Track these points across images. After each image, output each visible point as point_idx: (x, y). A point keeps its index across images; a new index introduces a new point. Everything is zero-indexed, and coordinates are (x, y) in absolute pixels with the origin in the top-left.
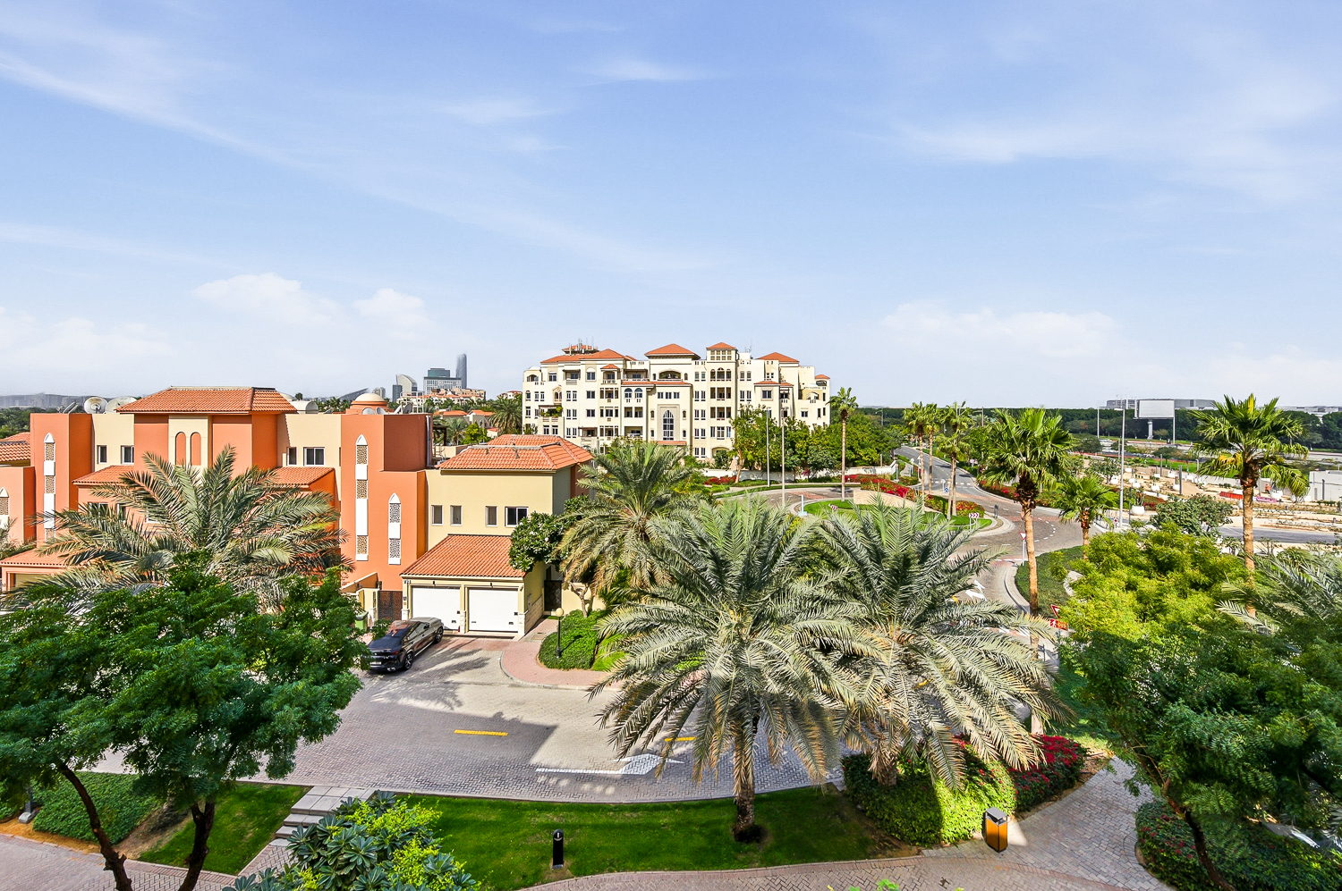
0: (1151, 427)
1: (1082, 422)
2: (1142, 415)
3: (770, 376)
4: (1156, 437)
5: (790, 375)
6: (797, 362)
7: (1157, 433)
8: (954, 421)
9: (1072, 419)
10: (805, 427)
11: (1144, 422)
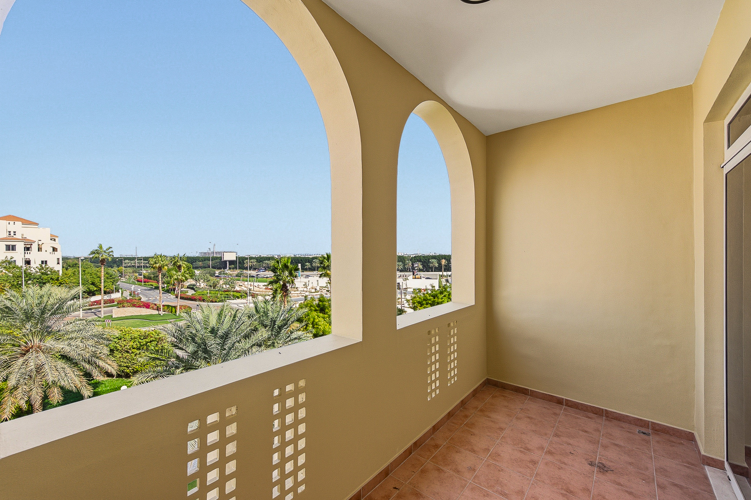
0: (228, 264)
1: (200, 263)
2: (225, 259)
3: (12, 234)
4: (230, 268)
5: (31, 233)
6: (37, 224)
7: (230, 266)
8: (179, 264)
9: (196, 262)
10: (55, 271)
11: (226, 261)
